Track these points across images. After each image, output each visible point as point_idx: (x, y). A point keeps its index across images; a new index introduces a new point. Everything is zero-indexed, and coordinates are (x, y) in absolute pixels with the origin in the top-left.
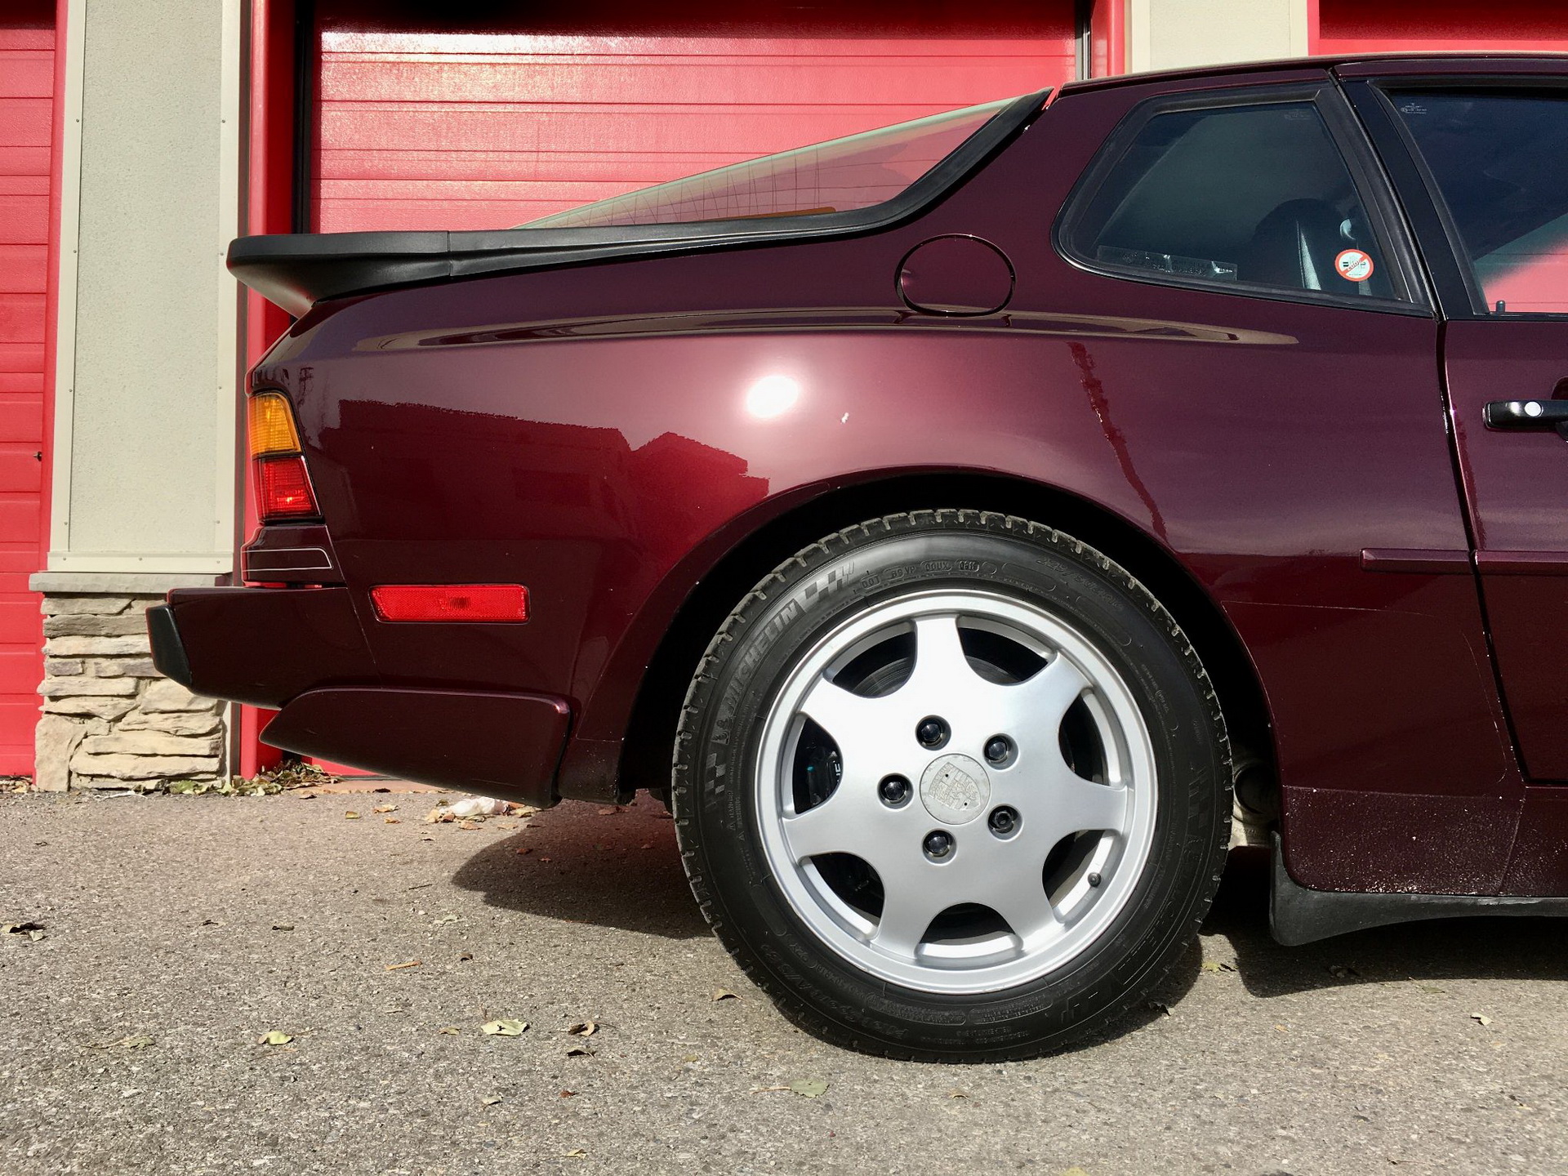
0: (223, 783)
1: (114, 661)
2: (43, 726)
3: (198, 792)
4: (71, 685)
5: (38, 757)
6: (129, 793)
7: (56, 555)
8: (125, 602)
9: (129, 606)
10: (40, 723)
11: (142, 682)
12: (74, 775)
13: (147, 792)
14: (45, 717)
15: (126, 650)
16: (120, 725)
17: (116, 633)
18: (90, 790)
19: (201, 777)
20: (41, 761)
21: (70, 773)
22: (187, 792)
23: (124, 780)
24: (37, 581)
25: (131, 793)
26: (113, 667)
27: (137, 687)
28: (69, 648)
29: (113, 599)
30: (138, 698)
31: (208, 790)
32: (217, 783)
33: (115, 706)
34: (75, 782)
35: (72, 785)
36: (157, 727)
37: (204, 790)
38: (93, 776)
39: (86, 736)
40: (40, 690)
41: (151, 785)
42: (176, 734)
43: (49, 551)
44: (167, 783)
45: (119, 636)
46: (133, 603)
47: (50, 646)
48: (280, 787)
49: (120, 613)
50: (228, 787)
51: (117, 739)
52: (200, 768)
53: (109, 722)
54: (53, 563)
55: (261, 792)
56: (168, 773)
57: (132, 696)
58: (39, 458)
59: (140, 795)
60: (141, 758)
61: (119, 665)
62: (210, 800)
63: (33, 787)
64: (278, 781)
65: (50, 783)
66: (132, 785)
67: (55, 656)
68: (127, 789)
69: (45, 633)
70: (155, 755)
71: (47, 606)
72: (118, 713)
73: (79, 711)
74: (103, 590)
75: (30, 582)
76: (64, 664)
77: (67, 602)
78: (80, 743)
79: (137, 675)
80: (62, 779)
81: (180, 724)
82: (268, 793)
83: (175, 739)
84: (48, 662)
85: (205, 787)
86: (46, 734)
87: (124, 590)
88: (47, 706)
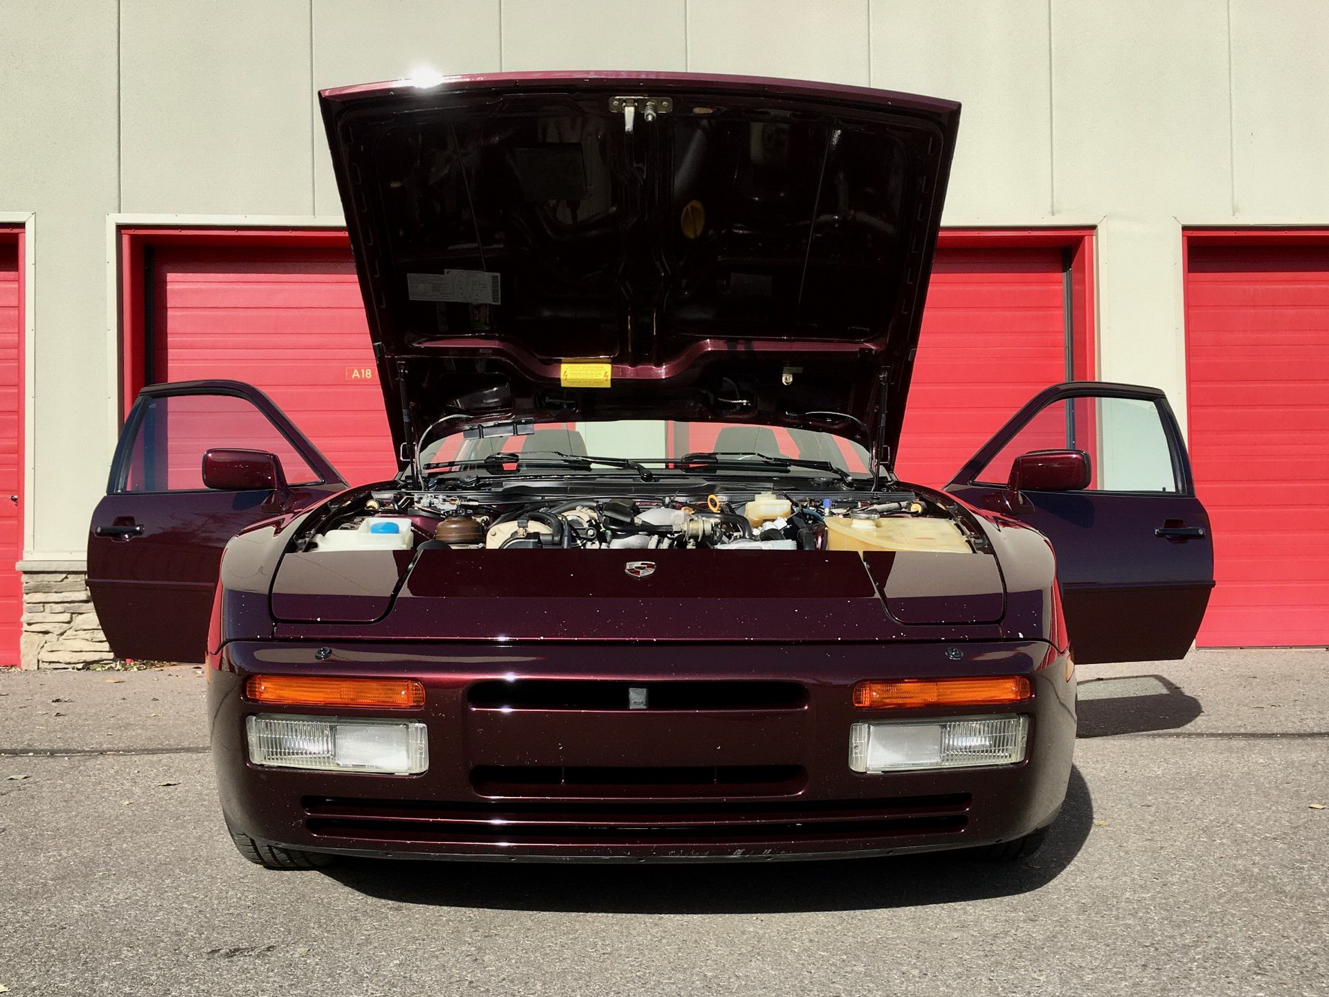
0: (116, 665)
1: (59, 605)
2: (24, 638)
4: (37, 617)
5: (22, 654)
7: (28, 552)
8: (64, 575)
9: (66, 578)
10: (22, 637)
11: (74, 616)
12: (41, 662)
13: (79, 669)
14: (25, 634)
15: (66, 600)
16: (63, 637)
17: (60, 591)
18: (49, 669)
19: (105, 662)
20: (24, 655)
21: (38, 661)
22: (98, 669)
23: (66, 664)
24: (19, 566)
25: (70, 670)
26: (59, 608)
27: (71, 618)
28: (36, 599)
29: (58, 575)
30: (72, 623)
31: (110, 669)
32: (113, 665)
33: (60, 628)
34: (41, 665)
35: (40, 667)
36: (82, 637)
37: (106, 668)
38: (50, 662)
39: (46, 643)
40: (22, 620)
41: (80, 666)
42: (92, 641)
43: (23, 550)
44: (87, 665)
45: (62, 593)
46: (68, 576)
47: (26, 597)
48: (145, 667)
49: (62, 581)
50: (119, 667)
51: (62, 644)
52: (104, 658)
53: (58, 635)
54: (26, 556)
55: (135, 669)
56: (89, 660)
57: (69, 622)
58: (14, 499)
59: (76, 670)
60: (75, 653)
61: (62, 607)
62: (110, 673)
63: (19, 669)
64: (144, 664)
65: (28, 666)
66: (70, 666)
67: (28, 603)
68: (68, 668)
69: (23, 591)
70: (81, 651)
71: (24, 578)
72: (63, 631)
73: (42, 630)
74: (53, 570)
75: (16, 566)
76: (34, 607)
77: (35, 576)
78: (43, 646)
79: (72, 611)
80: (33, 664)
81: (91, 636)
82: (139, 669)
83: (91, 643)
84: (25, 606)
85: (107, 667)
86: (26, 642)
87: (64, 570)
88: (25, 627)
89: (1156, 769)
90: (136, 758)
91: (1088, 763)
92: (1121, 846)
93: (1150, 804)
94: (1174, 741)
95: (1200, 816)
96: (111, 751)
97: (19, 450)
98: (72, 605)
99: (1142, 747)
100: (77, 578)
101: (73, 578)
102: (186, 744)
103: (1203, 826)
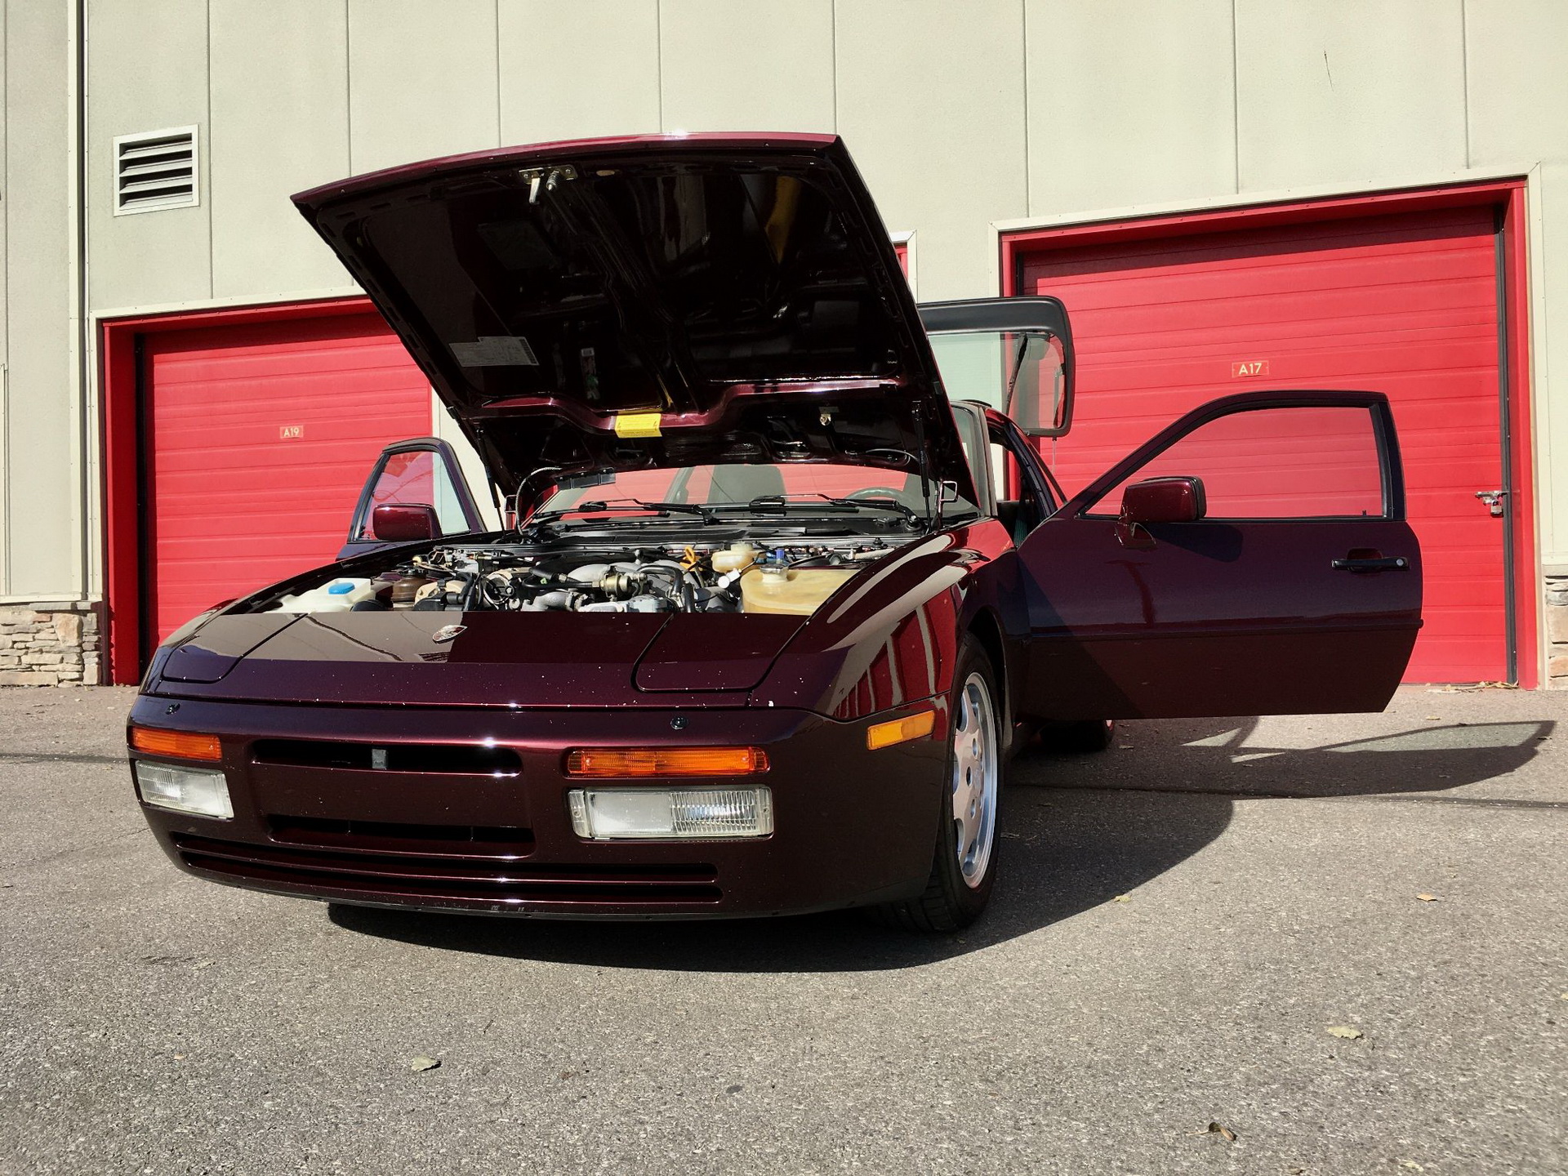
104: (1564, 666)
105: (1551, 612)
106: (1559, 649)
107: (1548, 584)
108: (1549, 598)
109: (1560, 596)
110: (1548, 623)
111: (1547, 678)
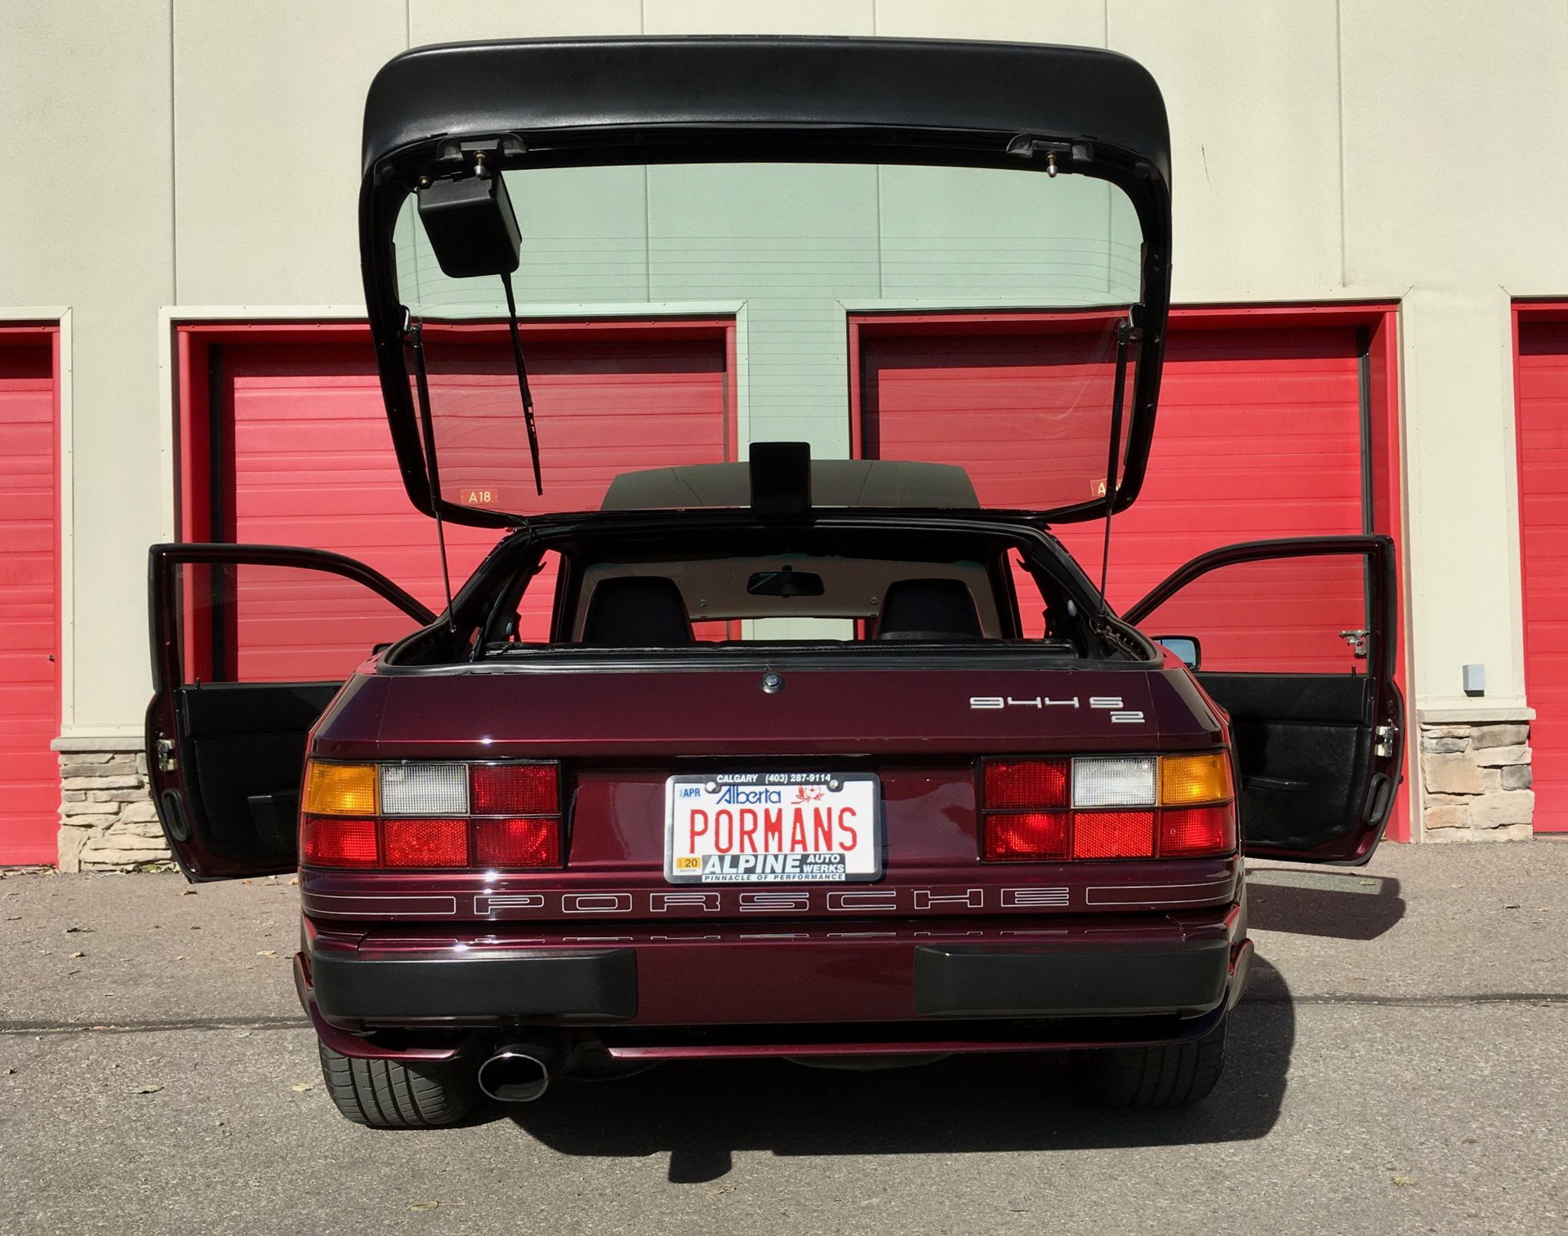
0: (174, 868)
1: (105, 792)
2: (62, 833)
3: (159, 871)
4: (78, 807)
5: (60, 852)
6: (116, 873)
7: (66, 726)
8: (110, 755)
9: (113, 758)
10: (60, 831)
11: (123, 805)
12: (83, 863)
13: (128, 872)
14: (63, 827)
15: (112, 786)
16: (110, 831)
17: (106, 774)
18: (92, 871)
19: (161, 862)
20: (62, 854)
21: (80, 862)
22: (152, 871)
23: (113, 864)
24: (55, 744)
25: (118, 872)
26: (104, 795)
27: (119, 808)
28: (76, 785)
29: (102, 754)
30: (120, 814)
31: (166, 870)
32: (171, 866)
33: (106, 820)
34: (83, 867)
35: (82, 868)
36: (132, 831)
37: (163, 870)
38: (94, 863)
39: (89, 839)
40: (60, 810)
41: (130, 868)
42: (144, 836)
43: (61, 723)
44: (139, 866)
45: (107, 776)
46: (115, 756)
47: (64, 784)
49: (108, 762)
50: (178, 870)
51: (108, 840)
52: (160, 857)
53: (103, 829)
54: (64, 732)
56: (140, 861)
57: (116, 813)
58: (52, 660)
59: (124, 874)
60: (124, 851)
61: (108, 795)
62: (166, 876)
63: (56, 870)
65: (68, 867)
66: (118, 868)
67: (67, 790)
68: (115, 871)
69: (61, 775)
70: (132, 849)
71: (62, 759)
72: (108, 824)
73: (84, 823)
74: (96, 749)
75: (52, 745)
76: (74, 795)
77: (75, 756)
78: (85, 843)
79: (120, 799)
80: (75, 866)
81: (146, 830)
83: (143, 839)
84: (64, 793)
85: (163, 868)
86: (64, 838)
87: (109, 749)
88: (64, 820)
89: (1482, 1064)
90: (125, 1039)
91: (1390, 1053)
92: (1432, 1230)
93: (1474, 1137)
94: (1507, 1009)
95: (1545, 1163)
96: (100, 1024)
97: (55, 599)
98: (120, 792)
99: (1463, 1022)
100: (126, 759)
101: (121, 759)
102: (197, 1015)
103: (1550, 1185)
104: (1440, 817)
105: (1428, 760)
106: (1436, 799)
107: (1423, 730)
108: (1425, 745)
109: (1437, 744)
110: (1424, 771)
111: (1422, 829)
